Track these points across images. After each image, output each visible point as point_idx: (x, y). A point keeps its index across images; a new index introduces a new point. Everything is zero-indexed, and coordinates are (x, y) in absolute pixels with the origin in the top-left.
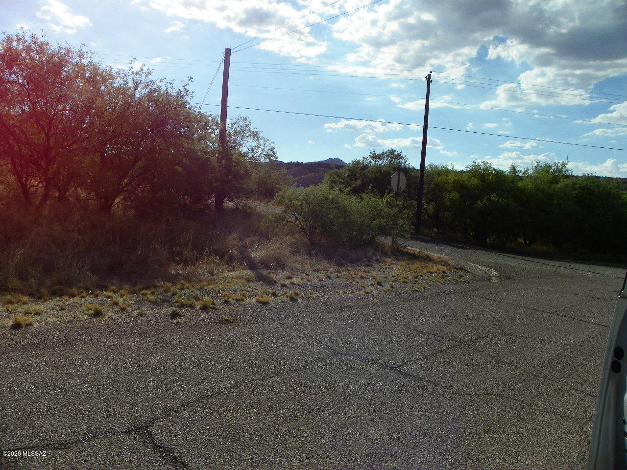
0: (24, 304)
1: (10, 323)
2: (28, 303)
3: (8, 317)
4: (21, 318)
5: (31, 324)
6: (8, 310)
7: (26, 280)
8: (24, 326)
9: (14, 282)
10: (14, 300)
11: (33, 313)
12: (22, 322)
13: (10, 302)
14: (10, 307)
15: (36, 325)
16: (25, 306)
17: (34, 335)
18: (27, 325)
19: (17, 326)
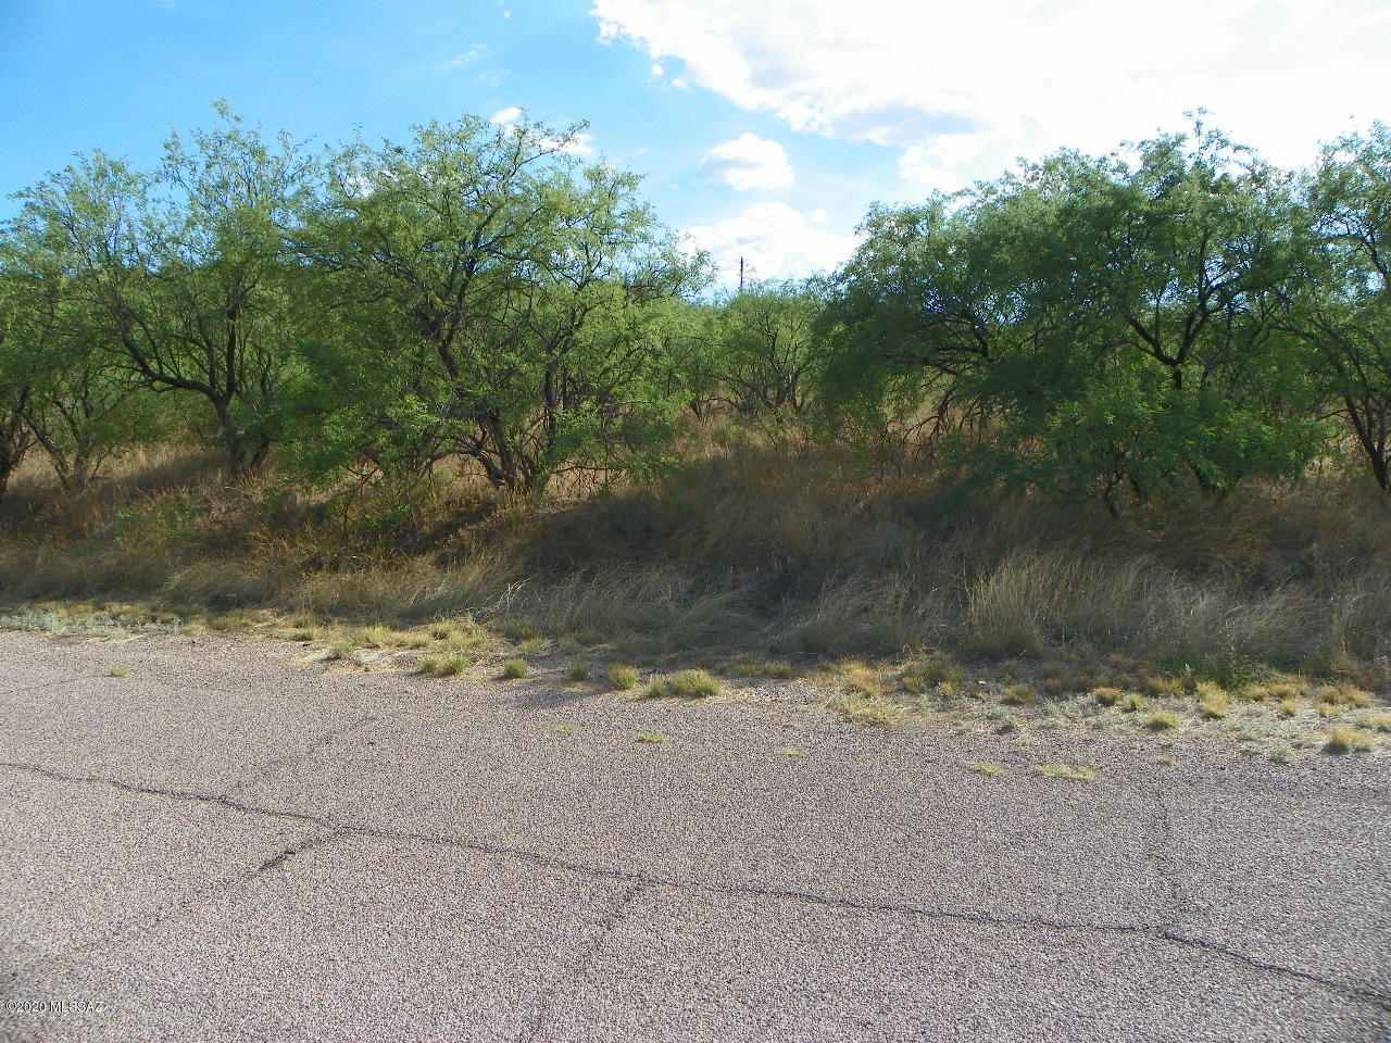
0: (1358, 707)
1: (1324, 740)
2: (1367, 707)
3: (1321, 728)
4: (1346, 733)
5: (1366, 750)
6: (1322, 715)
7: (1370, 658)
8: (1351, 750)
9: (1344, 660)
10: (1339, 698)
11: (1375, 728)
12: (1348, 742)
13: (1331, 701)
14: (1328, 709)
15: (1378, 752)
16: (1360, 711)
17: (1369, 772)
18: (1358, 750)
19: (1336, 748)
